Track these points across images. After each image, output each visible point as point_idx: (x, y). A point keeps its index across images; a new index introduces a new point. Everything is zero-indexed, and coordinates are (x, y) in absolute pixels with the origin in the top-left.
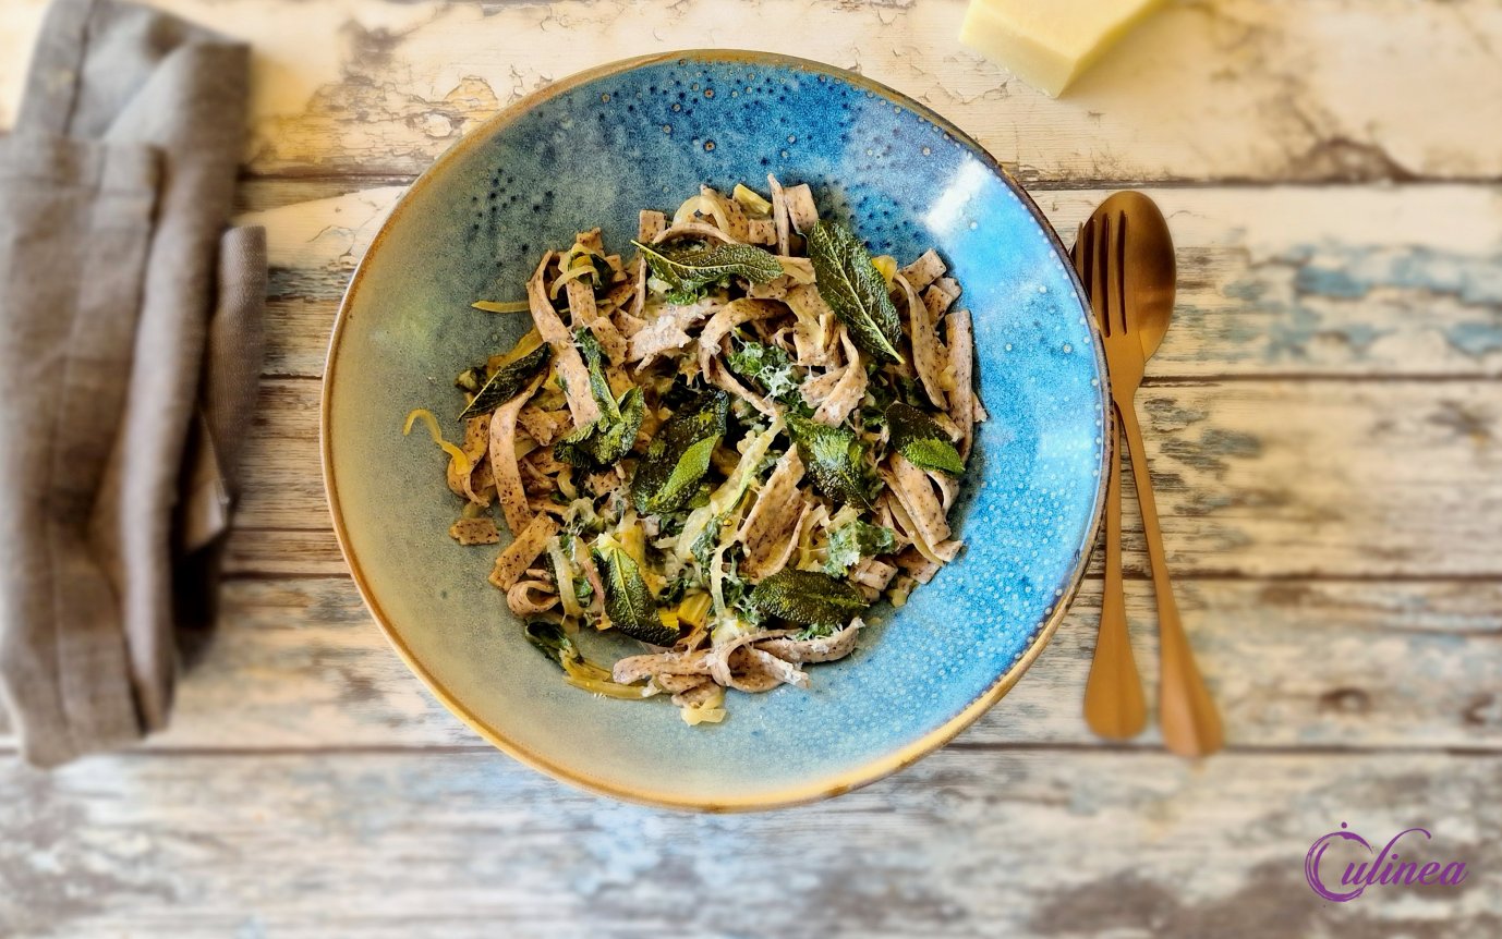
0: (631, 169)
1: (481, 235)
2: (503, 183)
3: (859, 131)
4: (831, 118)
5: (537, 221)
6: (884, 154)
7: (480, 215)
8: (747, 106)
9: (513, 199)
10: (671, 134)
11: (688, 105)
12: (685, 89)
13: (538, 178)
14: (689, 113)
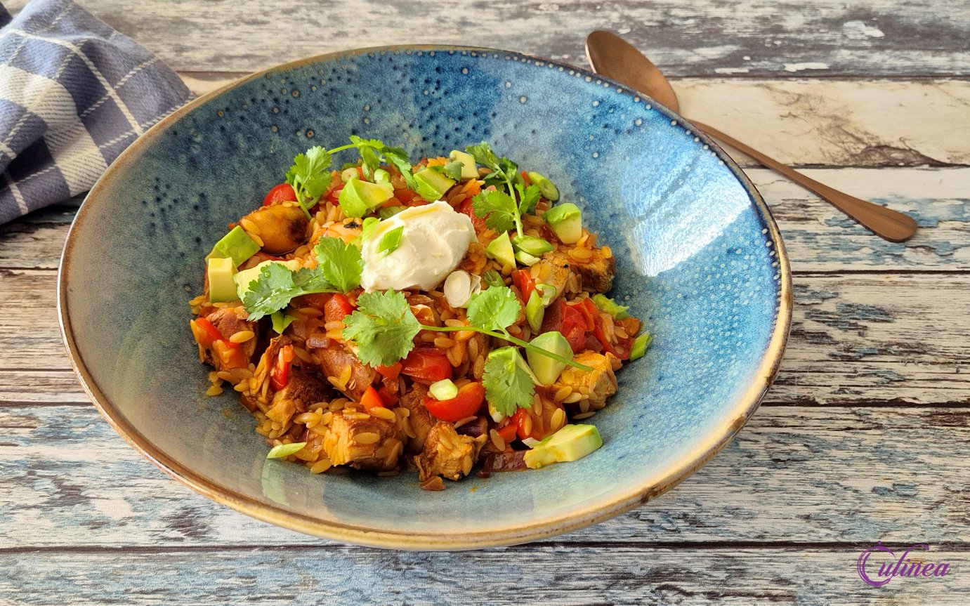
0: (259, 166)
1: (159, 231)
2: (163, 189)
3: (412, 81)
4: (389, 81)
5: (199, 217)
6: (437, 89)
7: (153, 215)
8: (326, 95)
9: (175, 201)
10: (279, 131)
11: (283, 106)
12: (278, 95)
13: (189, 183)
14: (286, 112)
